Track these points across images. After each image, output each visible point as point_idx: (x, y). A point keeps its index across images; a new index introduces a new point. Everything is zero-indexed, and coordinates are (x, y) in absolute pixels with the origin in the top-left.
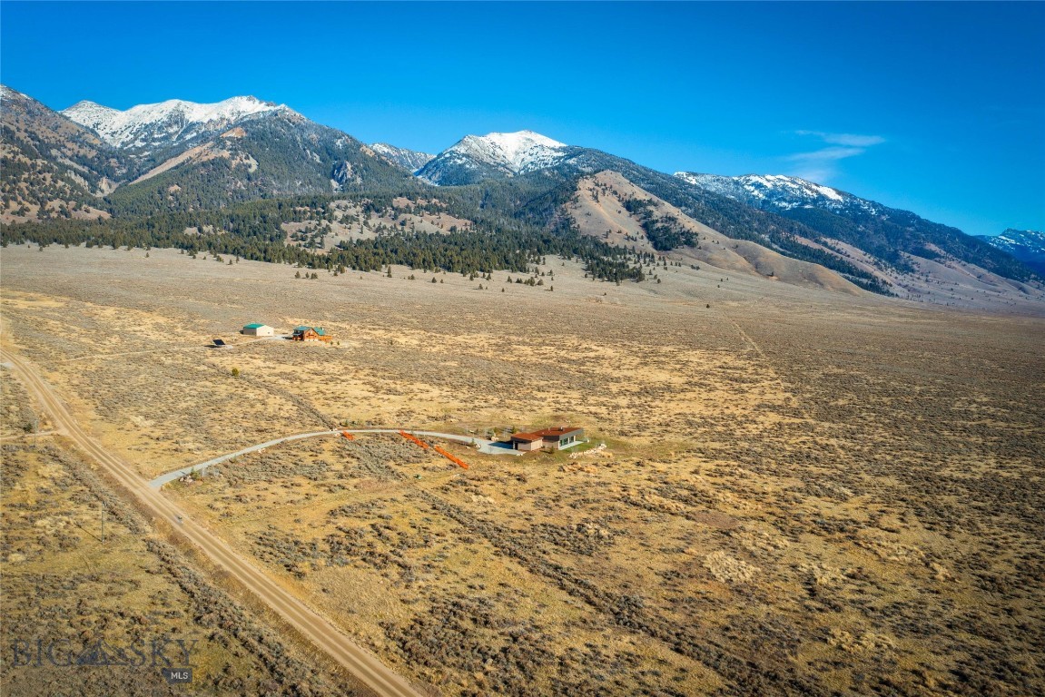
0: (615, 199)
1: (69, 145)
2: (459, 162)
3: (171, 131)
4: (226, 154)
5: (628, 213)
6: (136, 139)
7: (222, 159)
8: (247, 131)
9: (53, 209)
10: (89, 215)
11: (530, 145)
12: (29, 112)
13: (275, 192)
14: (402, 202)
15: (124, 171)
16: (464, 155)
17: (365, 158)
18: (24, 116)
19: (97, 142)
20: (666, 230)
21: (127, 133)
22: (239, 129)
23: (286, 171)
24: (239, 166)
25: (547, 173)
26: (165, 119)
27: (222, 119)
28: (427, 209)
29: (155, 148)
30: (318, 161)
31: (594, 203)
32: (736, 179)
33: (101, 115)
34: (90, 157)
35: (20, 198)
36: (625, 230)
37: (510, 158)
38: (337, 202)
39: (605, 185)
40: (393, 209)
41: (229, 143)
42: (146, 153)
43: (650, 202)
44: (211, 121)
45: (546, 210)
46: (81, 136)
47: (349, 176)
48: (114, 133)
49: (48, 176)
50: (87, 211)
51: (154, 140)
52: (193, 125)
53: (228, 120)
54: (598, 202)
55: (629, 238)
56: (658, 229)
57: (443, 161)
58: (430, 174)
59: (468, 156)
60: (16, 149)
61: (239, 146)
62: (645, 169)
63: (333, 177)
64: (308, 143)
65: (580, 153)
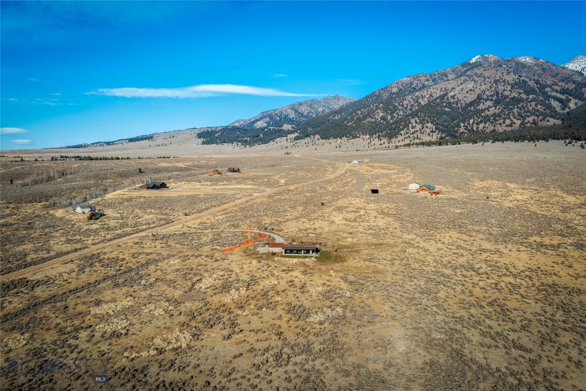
1: (560, 84)
9: (529, 122)
10: (548, 123)
35: (512, 118)
46: (570, 77)
49: (533, 104)
50: (548, 121)
60: (521, 91)
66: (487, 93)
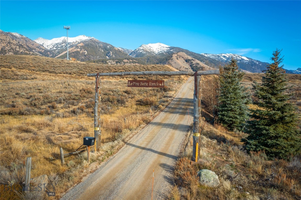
0: (183, 59)
1: (37, 49)
2: (141, 51)
3: (63, 45)
4: (79, 50)
5: (186, 63)
6: (54, 47)
7: (78, 51)
8: (84, 44)
11: (160, 47)
12: (26, 41)
13: (92, 59)
14: (126, 61)
15: (52, 55)
16: (142, 50)
17: (115, 50)
18: (25, 42)
19: (43, 48)
20: (196, 66)
21: (51, 46)
22: (82, 43)
23: (95, 54)
24: (82, 53)
25: (165, 53)
26: (61, 42)
27: (77, 41)
28: (132, 62)
29: (59, 49)
30: (103, 51)
31: (177, 60)
32: (218, 55)
33: (44, 41)
34: (42, 52)
36: (185, 67)
37: (155, 50)
38: (109, 61)
39: (180, 56)
40: (124, 62)
41: (79, 47)
42: (57, 51)
43: (192, 60)
44: (73, 42)
45: (164, 62)
46: (39, 46)
47: (111, 55)
48: (48, 46)
51: (59, 47)
52: (69, 43)
53: (78, 42)
54: (178, 60)
55: (186, 69)
56: (194, 66)
57: (136, 51)
58: (133, 55)
59: (143, 50)
60: (25, 49)
61: (82, 48)
62: (192, 52)
63: (107, 55)
64: (100, 47)
65: (174, 48)
66: (6, 48)
